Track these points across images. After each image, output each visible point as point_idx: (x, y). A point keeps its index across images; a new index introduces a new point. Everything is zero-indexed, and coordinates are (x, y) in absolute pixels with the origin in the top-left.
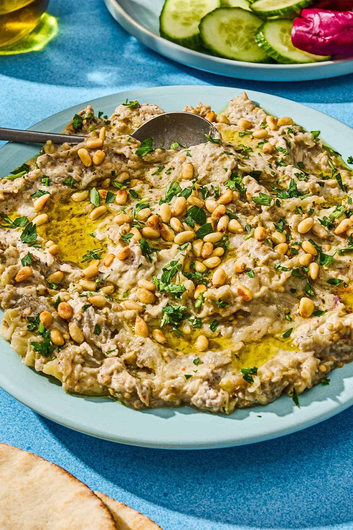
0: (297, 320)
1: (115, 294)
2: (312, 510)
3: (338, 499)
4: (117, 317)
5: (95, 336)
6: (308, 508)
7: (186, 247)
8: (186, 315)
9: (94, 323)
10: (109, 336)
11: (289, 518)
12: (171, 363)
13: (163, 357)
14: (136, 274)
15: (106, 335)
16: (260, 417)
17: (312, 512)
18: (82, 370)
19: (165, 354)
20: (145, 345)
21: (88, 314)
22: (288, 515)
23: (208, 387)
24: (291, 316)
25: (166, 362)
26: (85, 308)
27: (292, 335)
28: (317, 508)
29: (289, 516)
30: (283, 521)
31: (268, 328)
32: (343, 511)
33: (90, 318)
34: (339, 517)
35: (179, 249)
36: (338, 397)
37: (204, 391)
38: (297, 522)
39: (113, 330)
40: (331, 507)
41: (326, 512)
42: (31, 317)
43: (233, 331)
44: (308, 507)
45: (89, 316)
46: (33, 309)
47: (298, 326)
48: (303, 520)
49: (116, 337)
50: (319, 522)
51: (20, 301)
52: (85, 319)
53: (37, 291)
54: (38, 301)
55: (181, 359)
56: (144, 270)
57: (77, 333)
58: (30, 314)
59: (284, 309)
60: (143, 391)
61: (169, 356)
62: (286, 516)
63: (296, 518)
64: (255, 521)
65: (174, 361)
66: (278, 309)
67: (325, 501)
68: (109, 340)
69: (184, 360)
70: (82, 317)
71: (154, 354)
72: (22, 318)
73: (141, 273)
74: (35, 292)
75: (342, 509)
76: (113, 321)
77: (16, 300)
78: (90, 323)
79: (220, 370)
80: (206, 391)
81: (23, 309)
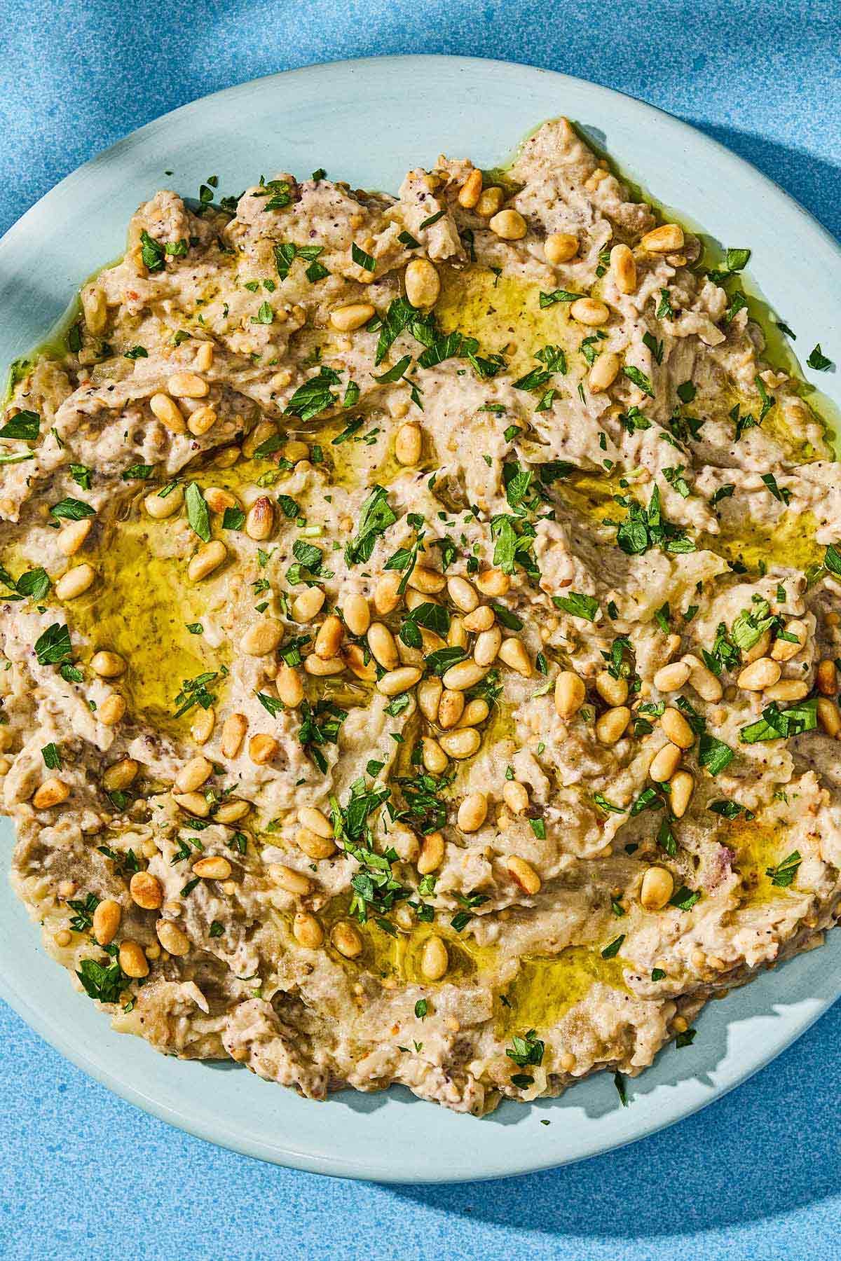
0: (635, 911)
1: (252, 816)
2: (626, 1169)
3: (674, 1140)
4: (256, 903)
5: (212, 941)
6: (618, 1166)
7: (403, 709)
8: (402, 894)
9: (209, 920)
10: (242, 938)
11: (582, 1190)
12: (372, 1010)
13: (353, 995)
14: (294, 794)
15: (236, 937)
16: (547, 1123)
17: (627, 1174)
18: (190, 1029)
19: (358, 989)
20: (317, 973)
21: (195, 902)
22: (580, 1185)
23: (443, 1079)
24: (624, 904)
25: (359, 1007)
26: (188, 891)
27: (622, 952)
28: (635, 1163)
29: (583, 1187)
30: (572, 1199)
31: (573, 935)
32: (684, 1166)
33: (200, 908)
34: (677, 1180)
35: (388, 710)
36: (711, 1075)
37: (435, 1086)
38: (599, 1197)
39: (249, 924)
40: (660, 1158)
41: (651, 1172)
42: (76, 902)
43: (500, 934)
44: (618, 1163)
45: (198, 907)
46: (78, 884)
47: (637, 929)
48: (610, 1192)
49: (259, 936)
50: (639, 1194)
51: (48, 861)
52: (190, 913)
53: (84, 833)
54: (86, 866)
55: (391, 998)
56: (310, 788)
57: (175, 943)
58: (74, 893)
59: (610, 890)
60: (313, 1088)
61: (365, 991)
62: (577, 1187)
63: (595, 1190)
64: (519, 1205)
65: (377, 1005)
66: (595, 893)
67: (650, 1148)
68: (241, 944)
69: (396, 1002)
70: (183, 910)
71: (334, 993)
72: (57, 901)
73: (303, 792)
74: (80, 837)
75: (682, 1162)
76: (248, 913)
77: (41, 860)
78: (201, 920)
79: (468, 1033)
80: (439, 1085)
81: (58, 881)
